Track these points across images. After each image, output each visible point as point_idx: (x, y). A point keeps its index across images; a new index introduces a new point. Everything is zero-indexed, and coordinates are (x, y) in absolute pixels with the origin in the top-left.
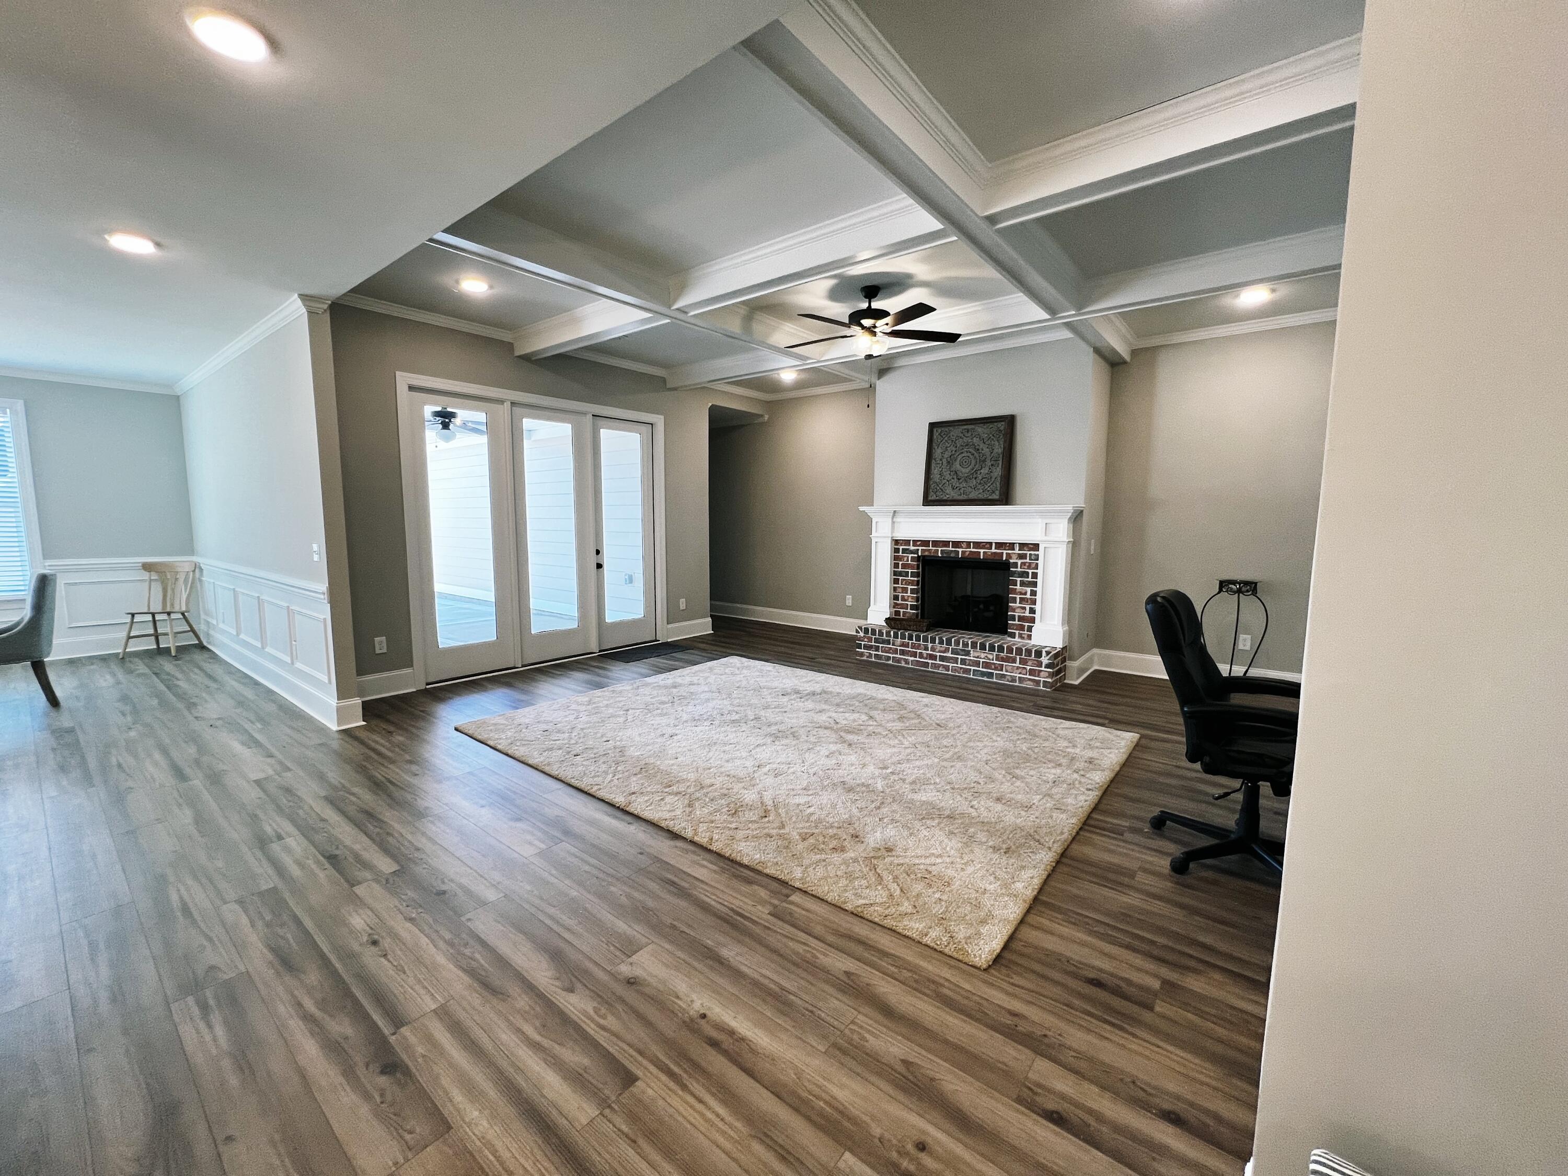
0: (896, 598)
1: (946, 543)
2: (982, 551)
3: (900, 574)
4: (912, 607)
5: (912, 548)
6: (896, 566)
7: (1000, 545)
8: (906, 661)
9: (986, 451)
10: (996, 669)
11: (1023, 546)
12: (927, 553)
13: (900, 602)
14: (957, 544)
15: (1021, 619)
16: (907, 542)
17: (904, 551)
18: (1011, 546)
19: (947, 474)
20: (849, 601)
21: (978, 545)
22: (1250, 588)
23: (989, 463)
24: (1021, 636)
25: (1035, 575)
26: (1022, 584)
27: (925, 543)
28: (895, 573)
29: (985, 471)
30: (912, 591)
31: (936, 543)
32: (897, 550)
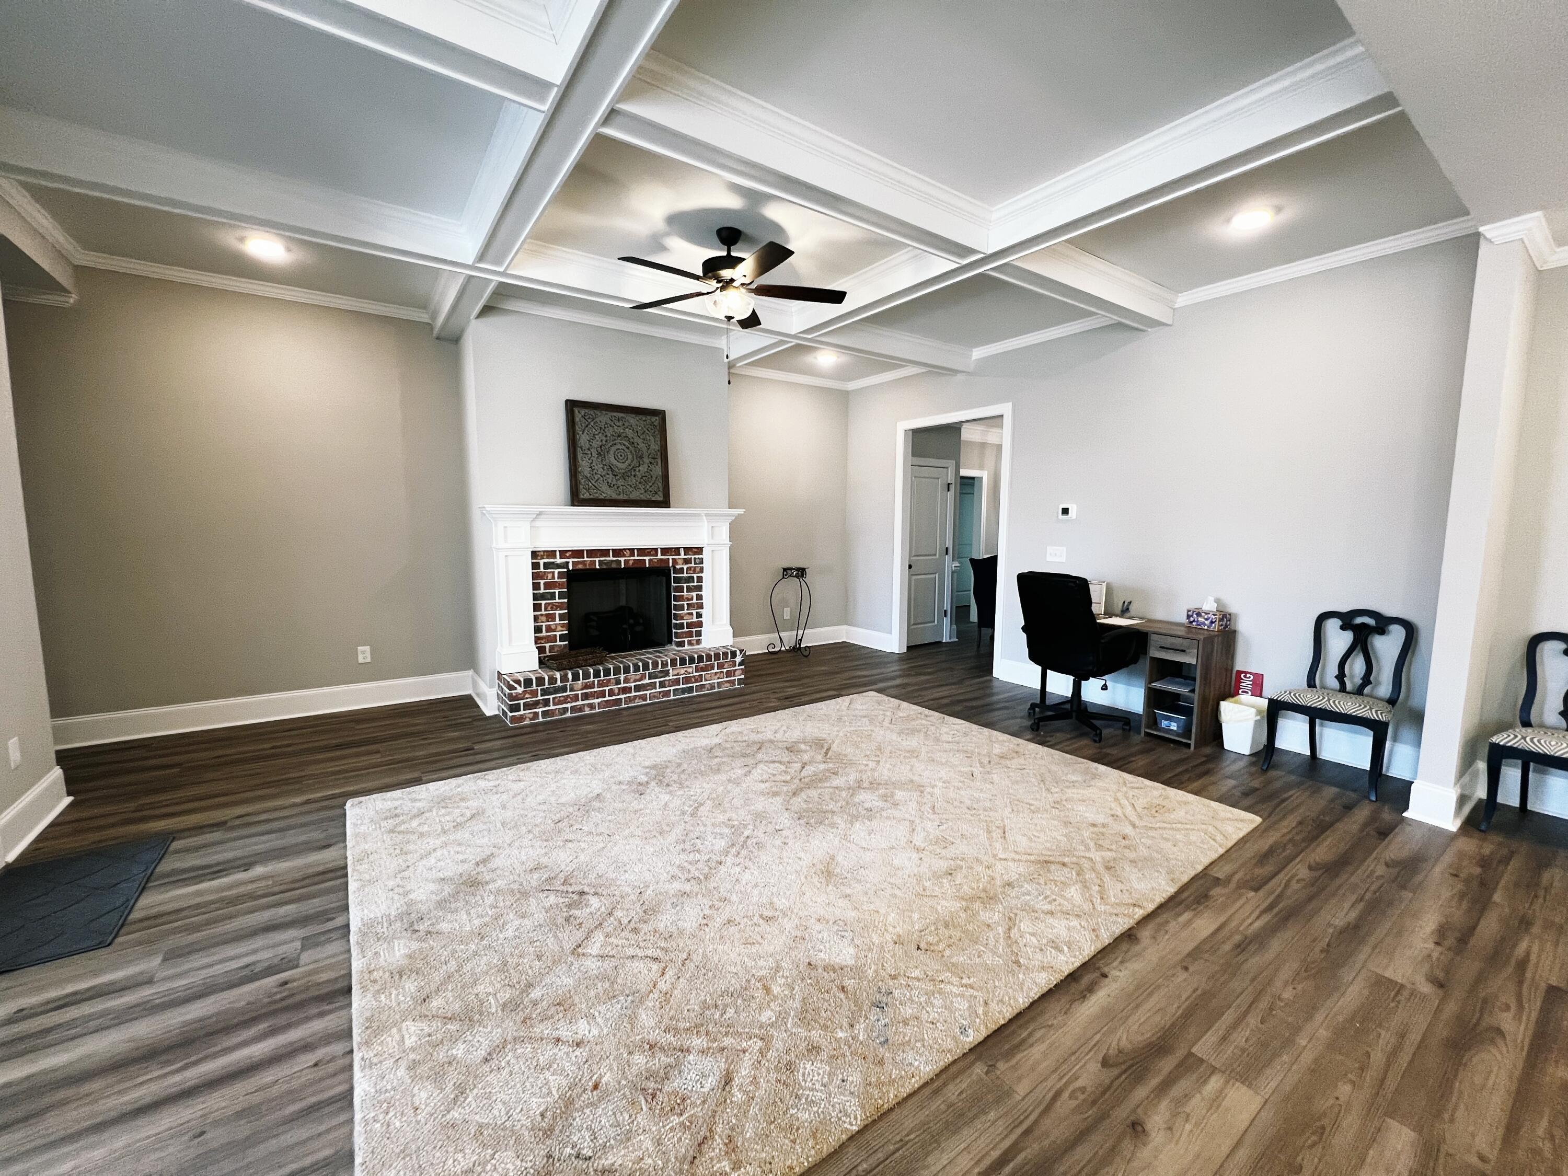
0: (538, 630)
1: (605, 552)
2: (647, 558)
3: (543, 596)
4: (562, 638)
5: (559, 560)
6: (536, 586)
7: (665, 551)
8: (591, 706)
9: (642, 446)
10: (696, 681)
11: (687, 550)
12: (580, 566)
13: (544, 634)
14: (618, 552)
15: (690, 625)
16: (552, 554)
17: (546, 566)
18: (677, 551)
19: (599, 468)
20: (364, 654)
21: (642, 552)
22: (801, 572)
23: (646, 460)
24: (690, 643)
25: (700, 579)
26: (689, 590)
27: (578, 553)
28: (535, 597)
29: (643, 468)
30: (562, 617)
31: (592, 553)
32: (535, 566)
